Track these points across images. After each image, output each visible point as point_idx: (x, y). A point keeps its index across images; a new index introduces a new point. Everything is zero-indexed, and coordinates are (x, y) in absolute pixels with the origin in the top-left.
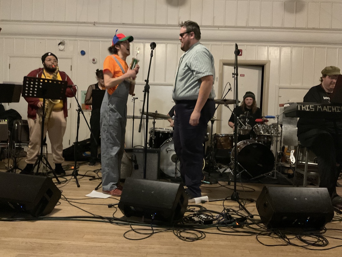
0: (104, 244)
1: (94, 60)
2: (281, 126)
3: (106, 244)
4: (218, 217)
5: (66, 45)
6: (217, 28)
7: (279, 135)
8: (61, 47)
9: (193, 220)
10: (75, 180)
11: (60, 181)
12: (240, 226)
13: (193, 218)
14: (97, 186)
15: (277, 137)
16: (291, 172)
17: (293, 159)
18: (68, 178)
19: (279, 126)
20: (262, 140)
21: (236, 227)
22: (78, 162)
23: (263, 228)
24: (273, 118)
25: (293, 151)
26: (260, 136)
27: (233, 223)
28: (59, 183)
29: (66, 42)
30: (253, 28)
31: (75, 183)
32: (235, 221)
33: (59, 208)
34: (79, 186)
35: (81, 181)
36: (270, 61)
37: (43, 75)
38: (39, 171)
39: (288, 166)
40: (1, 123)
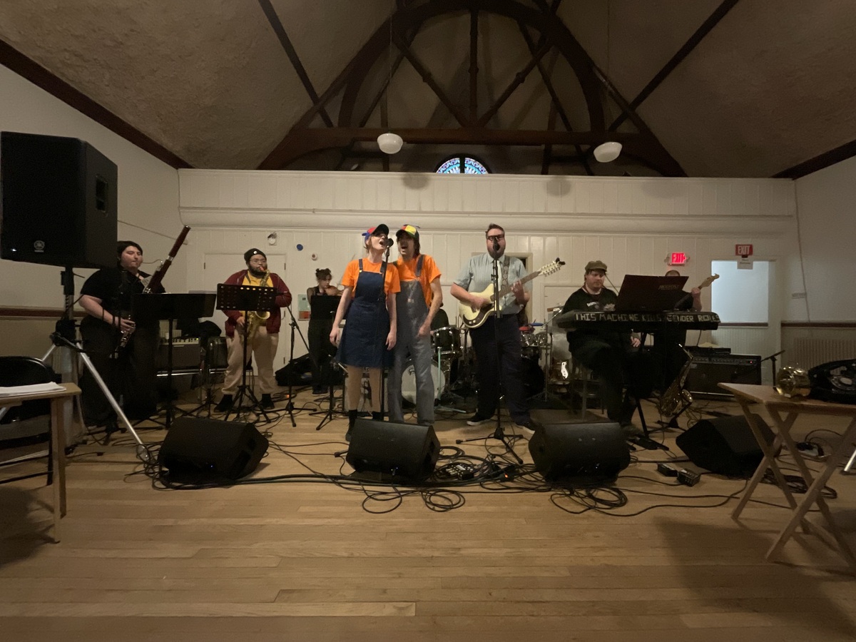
0: (327, 520)
1: (314, 256)
2: (551, 335)
3: (329, 520)
4: (480, 467)
5: (278, 237)
6: (467, 215)
7: (549, 347)
8: (272, 240)
9: (448, 474)
10: (289, 415)
11: (270, 418)
12: (510, 479)
13: (447, 470)
14: (319, 424)
15: (547, 349)
16: (564, 390)
17: (565, 373)
18: (282, 413)
19: (549, 335)
20: (528, 352)
21: (504, 480)
22: (293, 388)
23: (541, 481)
24: (541, 325)
25: (565, 363)
26: (525, 348)
27: (501, 476)
28: (269, 421)
29: (278, 233)
30: (511, 214)
31: (290, 420)
32: (502, 472)
33: (266, 462)
34: (294, 425)
35: (298, 417)
36: (532, 254)
37: (246, 279)
38: (242, 405)
39: (560, 383)
40: (190, 343)
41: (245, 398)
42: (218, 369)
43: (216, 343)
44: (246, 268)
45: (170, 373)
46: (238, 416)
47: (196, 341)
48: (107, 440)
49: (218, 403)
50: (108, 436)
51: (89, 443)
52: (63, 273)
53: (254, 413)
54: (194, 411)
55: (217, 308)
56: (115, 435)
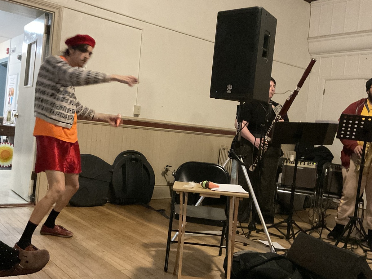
37: (365, 107)
38: (351, 236)
40: (309, 167)
41: (354, 230)
42: (330, 195)
43: (331, 170)
44: (366, 96)
45: (293, 191)
46: (345, 246)
47: (313, 166)
48: (249, 236)
49: (332, 229)
50: (250, 232)
51: (240, 234)
52: (238, 106)
53: (362, 248)
54: (308, 230)
55: (337, 137)
56: (253, 233)
